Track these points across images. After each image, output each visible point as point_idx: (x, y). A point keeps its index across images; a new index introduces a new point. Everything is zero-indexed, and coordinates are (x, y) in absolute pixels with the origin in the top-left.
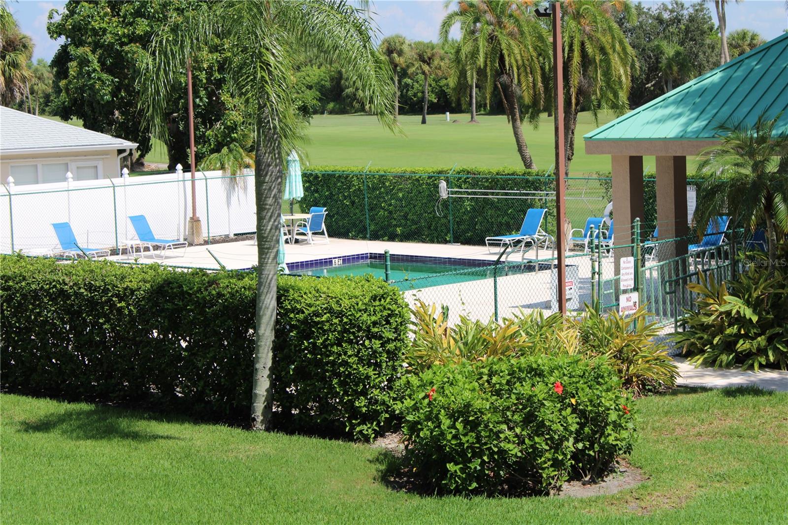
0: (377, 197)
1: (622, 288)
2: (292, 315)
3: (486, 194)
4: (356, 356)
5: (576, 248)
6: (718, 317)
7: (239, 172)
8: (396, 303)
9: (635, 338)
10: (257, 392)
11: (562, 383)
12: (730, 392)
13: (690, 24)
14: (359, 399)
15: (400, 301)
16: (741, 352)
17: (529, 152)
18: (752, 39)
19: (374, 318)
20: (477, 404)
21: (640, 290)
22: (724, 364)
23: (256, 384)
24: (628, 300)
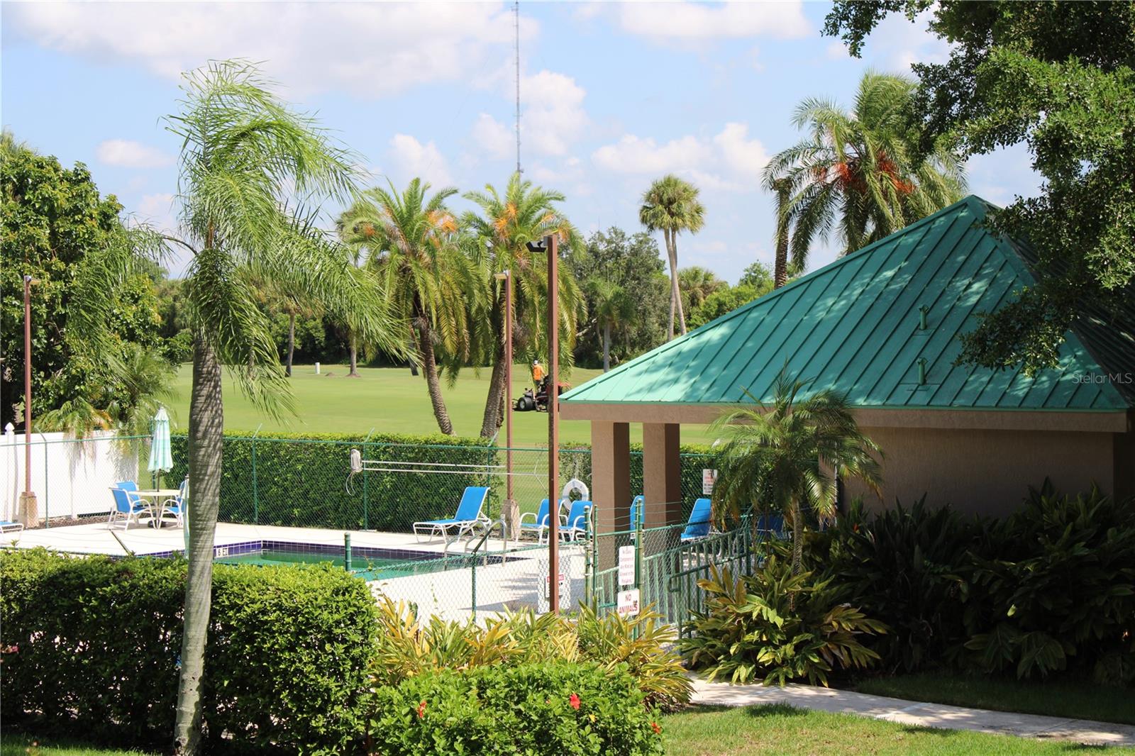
0: (269, 469)
1: (621, 583)
2: (231, 613)
3: (412, 467)
4: (314, 663)
5: (525, 537)
6: (734, 621)
7: (86, 434)
8: (364, 599)
9: (644, 645)
10: (183, 709)
11: (578, 696)
12: (755, 711)
13: (633, 259)
14: (316, 717)
15: (367, 596)
16: (763, 664)
17: (449, 415)
18: (706, 279)
19: (336, 617)
20: (481, 720)
21: (641, 586)
22: (742, 678)
23: (182, 700)
24: (627, 598)
